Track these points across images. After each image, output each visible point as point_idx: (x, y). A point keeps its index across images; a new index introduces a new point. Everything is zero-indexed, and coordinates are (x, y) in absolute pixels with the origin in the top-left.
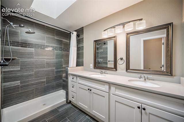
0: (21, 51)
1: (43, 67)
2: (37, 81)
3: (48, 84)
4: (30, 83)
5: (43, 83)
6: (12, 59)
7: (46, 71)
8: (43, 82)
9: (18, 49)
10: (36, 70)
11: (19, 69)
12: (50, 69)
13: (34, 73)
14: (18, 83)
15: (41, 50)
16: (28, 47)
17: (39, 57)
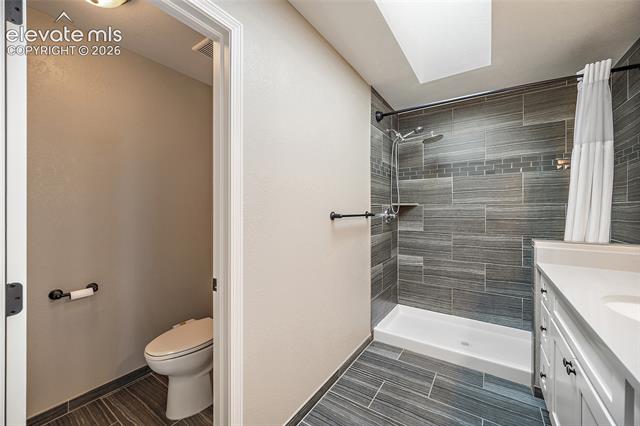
0: (425, 188)
1: (478, 231)
2: (459, 270)
3: (493, 290)
4: (442, 268)
5: (478, 280)
6: (401, 206)
7: (486, 244)
8: (476, 278)
9: (420, 185)
10: (458, 237)
11: (422, 229)
12: (502, 238)
13: (451, 243)
14: (418, 260)
15: (472, 177)
16: (440, 176)
17: (467, 200)
